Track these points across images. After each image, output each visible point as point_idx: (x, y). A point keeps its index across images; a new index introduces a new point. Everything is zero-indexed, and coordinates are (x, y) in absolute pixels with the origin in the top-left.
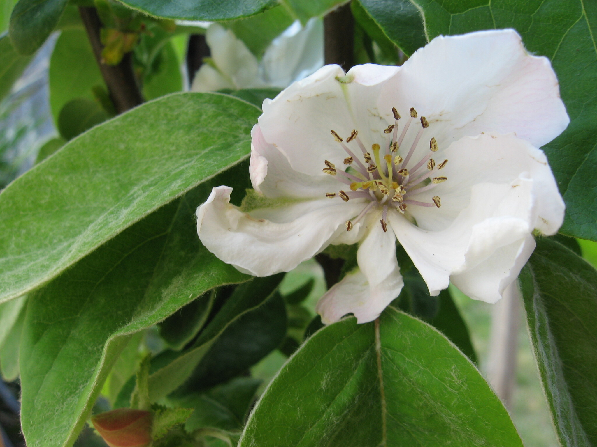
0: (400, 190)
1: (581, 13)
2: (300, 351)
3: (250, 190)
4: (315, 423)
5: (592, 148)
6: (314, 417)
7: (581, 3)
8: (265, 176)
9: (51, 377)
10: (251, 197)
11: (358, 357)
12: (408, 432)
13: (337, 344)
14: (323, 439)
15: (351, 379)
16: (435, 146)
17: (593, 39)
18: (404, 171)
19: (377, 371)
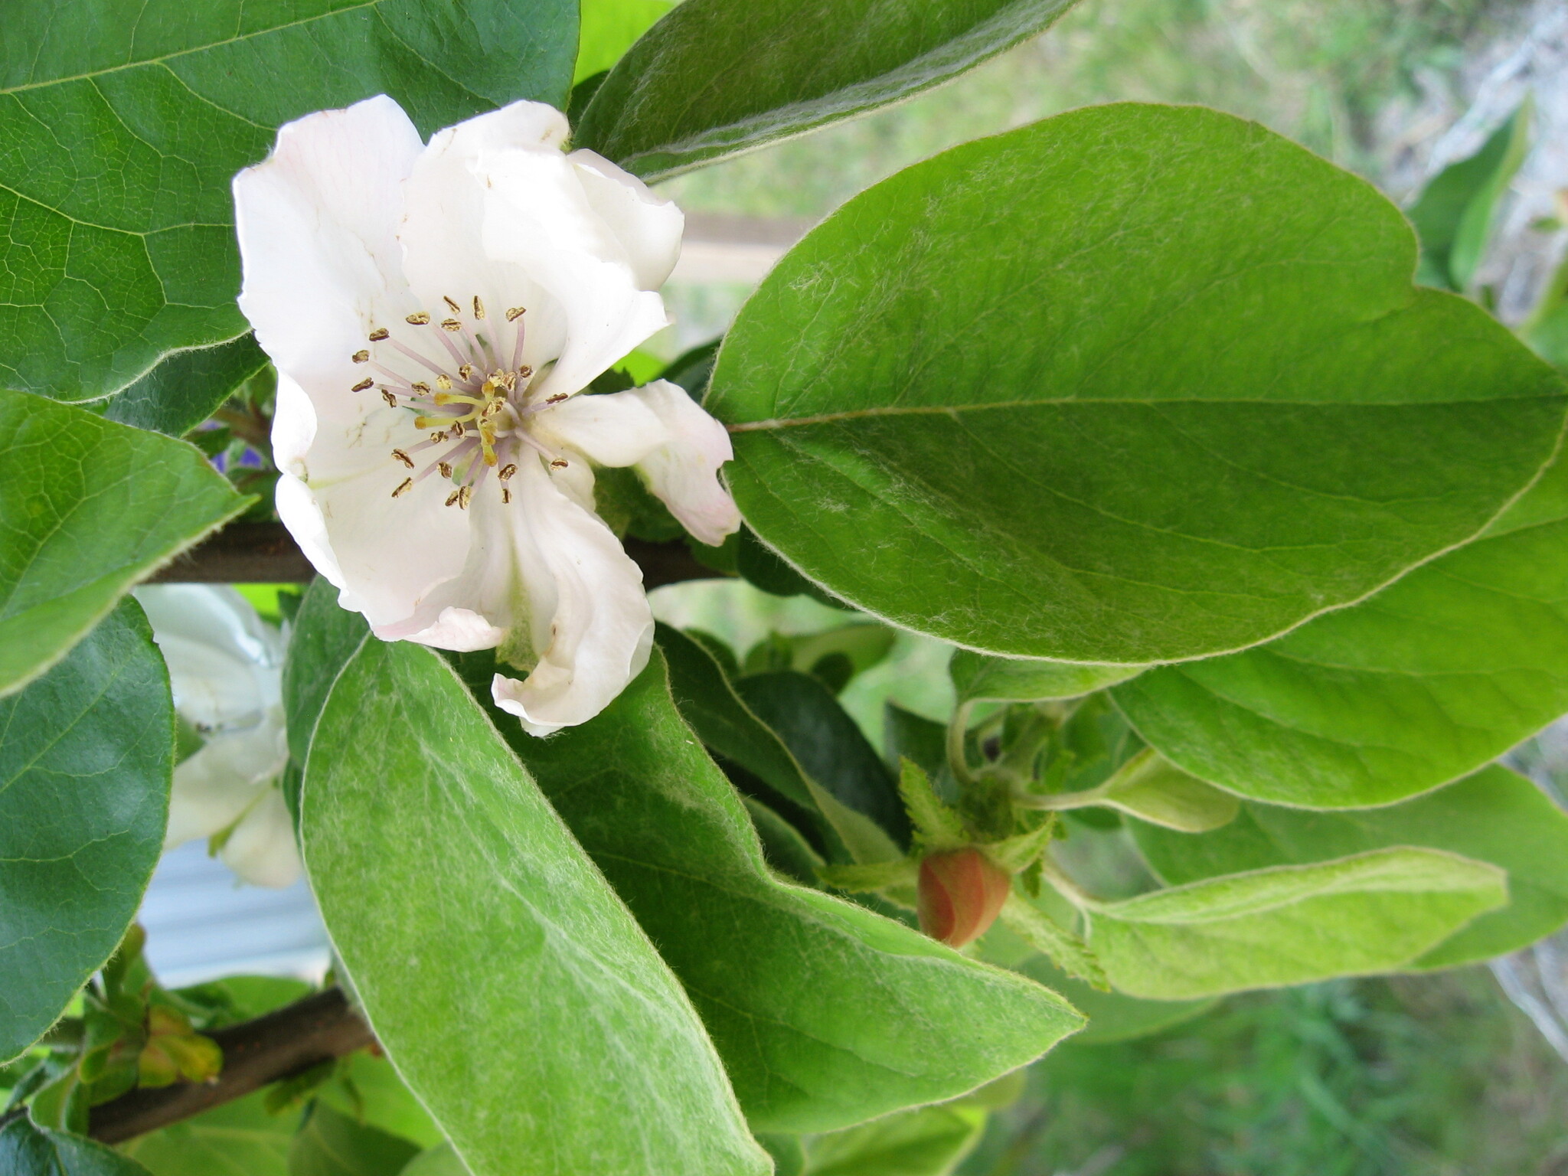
0: (496, 378)
1: (158, 66)
2: (782, 551)
3: (498, 654)
4: (905, 519)
5: (412, 52)
6: (894, 520)
7: (137, 67)
8: (475, 614)
9: (868, 1047)
10: (511, 653)
11: (792, 455)
12: (925, 368)
13: (770, 492)
14: (935, 504)
15: (830, 464)
16: (420, 317)
17: (209, 47)
18: (463, 371)
19: (817, 424)
